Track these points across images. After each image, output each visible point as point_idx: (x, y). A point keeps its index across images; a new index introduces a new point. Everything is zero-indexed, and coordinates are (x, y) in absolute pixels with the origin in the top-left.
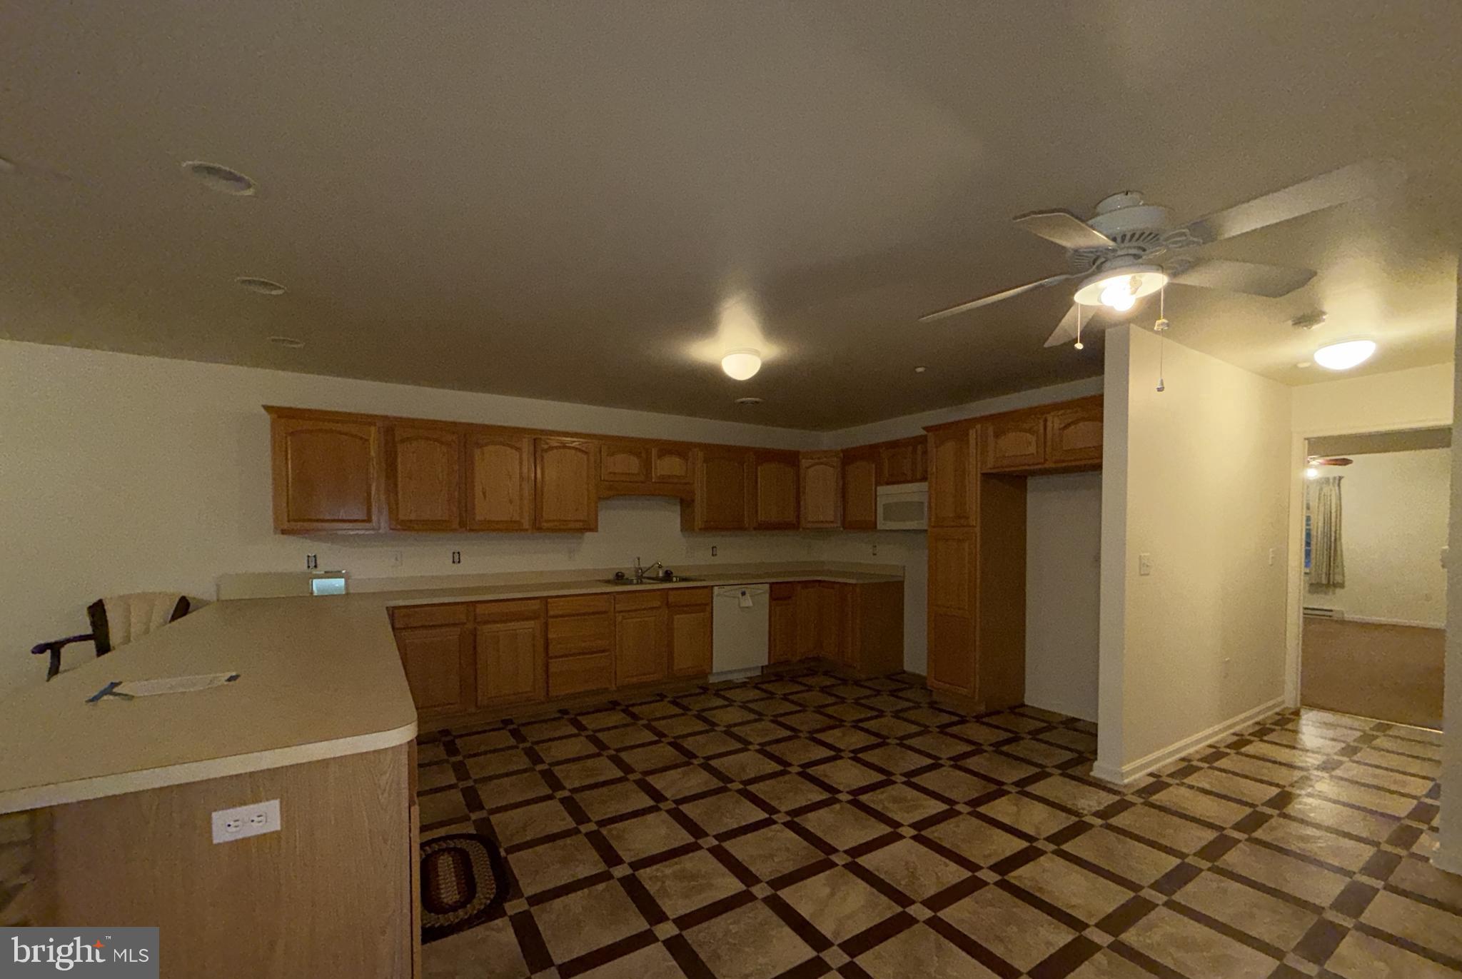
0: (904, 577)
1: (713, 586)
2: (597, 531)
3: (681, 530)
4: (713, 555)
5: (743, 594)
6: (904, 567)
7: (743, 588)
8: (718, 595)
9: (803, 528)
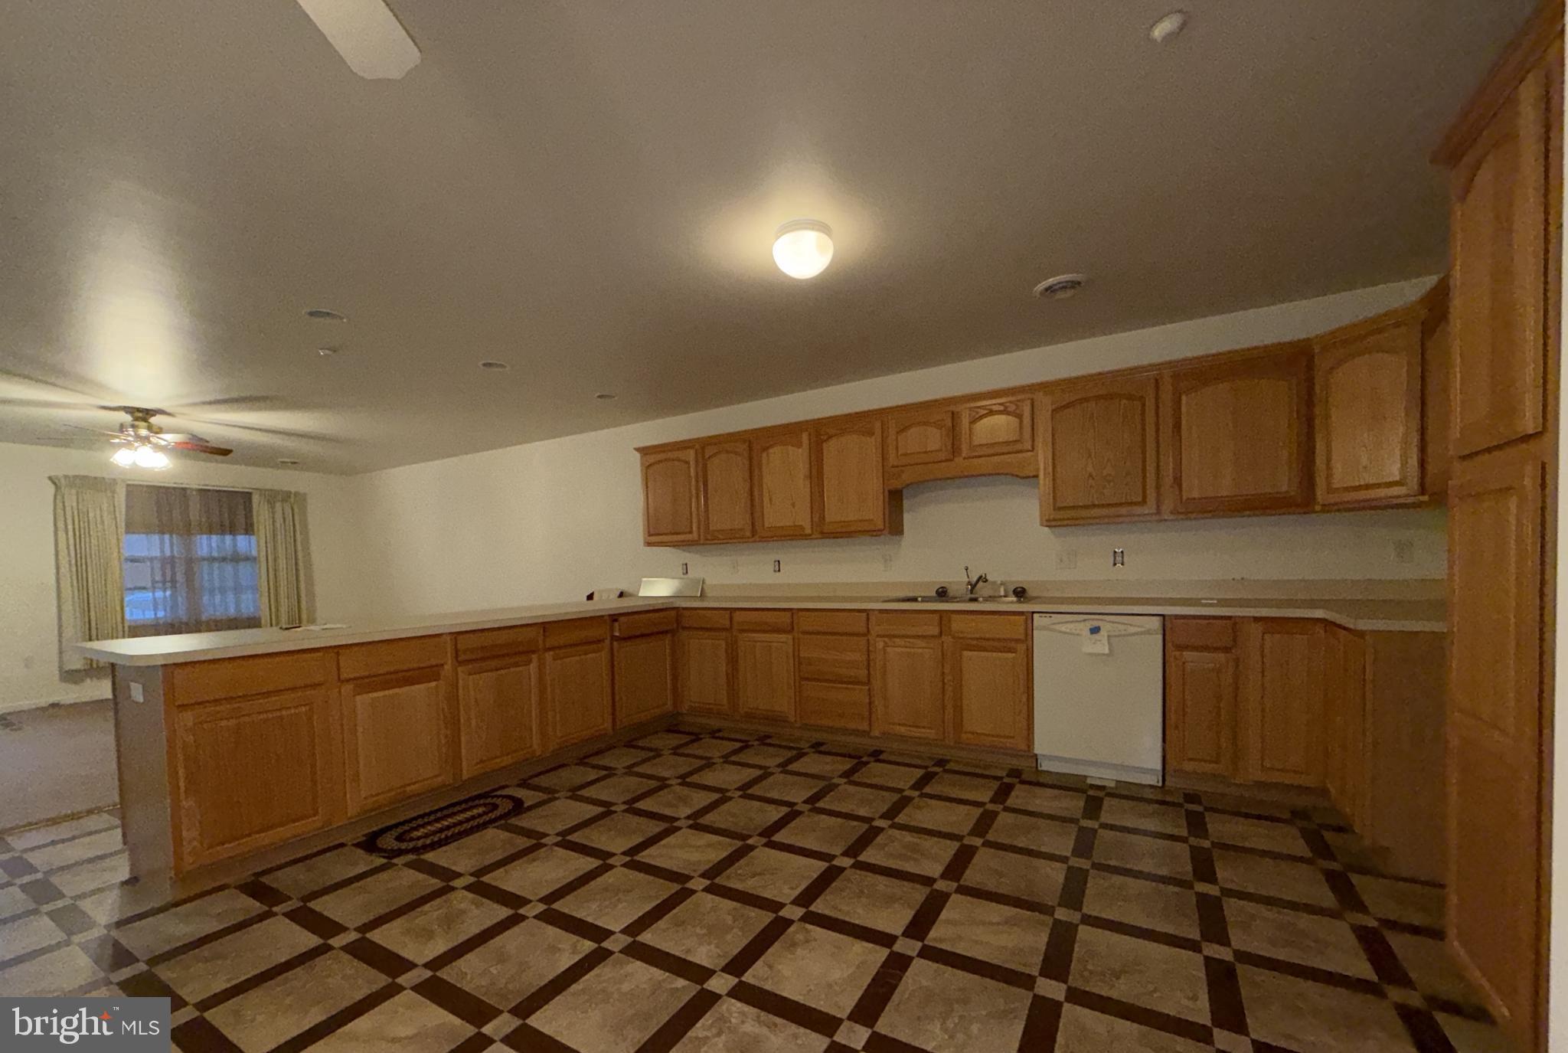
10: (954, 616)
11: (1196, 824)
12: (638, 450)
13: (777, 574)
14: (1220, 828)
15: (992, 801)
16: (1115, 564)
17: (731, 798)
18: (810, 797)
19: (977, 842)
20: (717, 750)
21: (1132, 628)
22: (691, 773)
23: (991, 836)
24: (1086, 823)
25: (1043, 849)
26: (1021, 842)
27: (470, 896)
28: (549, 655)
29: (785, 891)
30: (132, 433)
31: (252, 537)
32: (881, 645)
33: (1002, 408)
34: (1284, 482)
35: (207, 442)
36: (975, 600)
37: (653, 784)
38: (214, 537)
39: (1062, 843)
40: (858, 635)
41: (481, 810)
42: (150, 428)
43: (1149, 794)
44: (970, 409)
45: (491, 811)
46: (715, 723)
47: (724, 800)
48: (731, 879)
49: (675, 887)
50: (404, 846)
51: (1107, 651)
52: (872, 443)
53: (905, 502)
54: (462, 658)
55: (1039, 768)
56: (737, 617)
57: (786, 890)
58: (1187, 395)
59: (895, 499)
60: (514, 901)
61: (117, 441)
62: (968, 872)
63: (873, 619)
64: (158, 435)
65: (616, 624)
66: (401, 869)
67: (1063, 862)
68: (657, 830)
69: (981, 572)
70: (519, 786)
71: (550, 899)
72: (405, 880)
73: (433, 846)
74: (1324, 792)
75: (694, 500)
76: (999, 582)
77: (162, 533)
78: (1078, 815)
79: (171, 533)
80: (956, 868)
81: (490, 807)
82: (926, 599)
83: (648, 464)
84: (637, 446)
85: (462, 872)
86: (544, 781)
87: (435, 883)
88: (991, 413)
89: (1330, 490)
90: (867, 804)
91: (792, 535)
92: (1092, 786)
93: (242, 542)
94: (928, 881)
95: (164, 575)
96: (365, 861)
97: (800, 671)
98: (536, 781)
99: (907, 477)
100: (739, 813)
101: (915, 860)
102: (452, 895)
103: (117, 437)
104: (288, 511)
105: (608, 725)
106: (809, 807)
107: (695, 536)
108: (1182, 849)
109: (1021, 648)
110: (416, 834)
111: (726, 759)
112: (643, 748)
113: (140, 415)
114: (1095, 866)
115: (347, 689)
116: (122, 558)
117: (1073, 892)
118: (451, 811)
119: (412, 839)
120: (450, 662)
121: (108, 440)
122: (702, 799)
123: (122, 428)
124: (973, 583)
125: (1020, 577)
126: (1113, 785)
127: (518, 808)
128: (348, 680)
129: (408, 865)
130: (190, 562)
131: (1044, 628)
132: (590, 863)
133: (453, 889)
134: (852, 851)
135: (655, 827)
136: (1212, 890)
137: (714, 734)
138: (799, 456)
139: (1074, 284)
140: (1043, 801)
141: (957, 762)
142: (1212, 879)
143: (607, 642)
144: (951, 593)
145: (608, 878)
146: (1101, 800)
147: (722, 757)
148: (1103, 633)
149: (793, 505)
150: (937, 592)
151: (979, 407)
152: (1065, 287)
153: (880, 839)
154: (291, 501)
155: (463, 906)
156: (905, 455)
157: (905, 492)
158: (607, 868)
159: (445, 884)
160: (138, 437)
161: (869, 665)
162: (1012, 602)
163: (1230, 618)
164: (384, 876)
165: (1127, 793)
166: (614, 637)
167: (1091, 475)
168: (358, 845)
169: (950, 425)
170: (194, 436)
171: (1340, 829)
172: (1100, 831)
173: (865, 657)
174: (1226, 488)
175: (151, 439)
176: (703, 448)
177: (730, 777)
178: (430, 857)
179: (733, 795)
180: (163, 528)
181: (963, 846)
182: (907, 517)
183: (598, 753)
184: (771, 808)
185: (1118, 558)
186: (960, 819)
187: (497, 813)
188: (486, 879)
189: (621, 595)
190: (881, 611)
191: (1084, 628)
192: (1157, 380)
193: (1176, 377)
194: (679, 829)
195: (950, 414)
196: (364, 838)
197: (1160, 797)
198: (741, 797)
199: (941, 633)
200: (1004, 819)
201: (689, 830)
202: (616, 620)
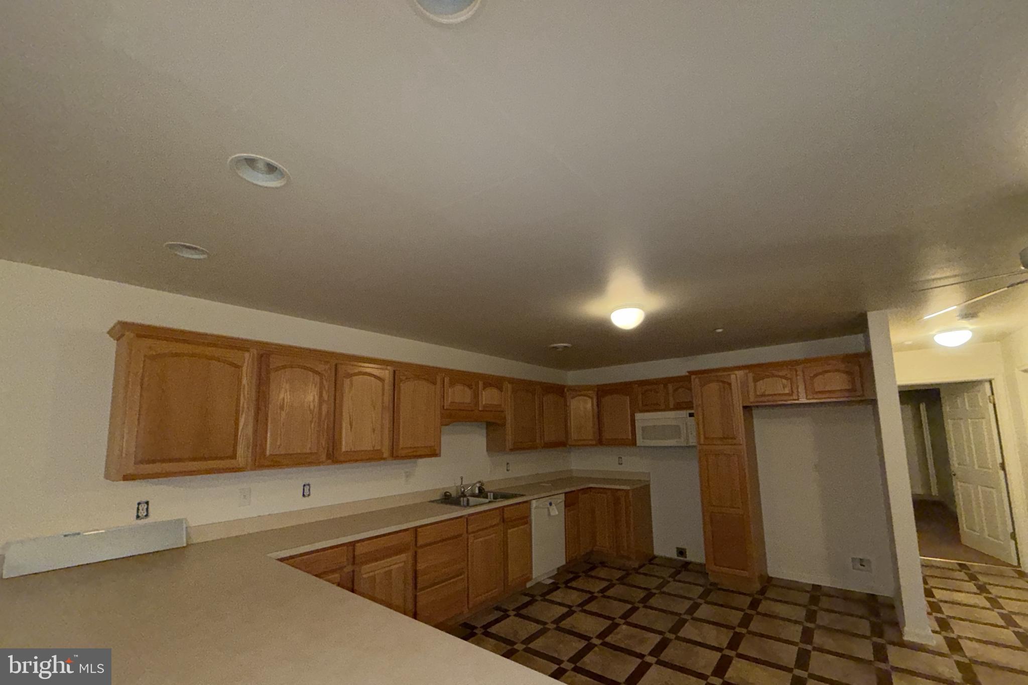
0: (650, 481)
1: (531, 500)
2: (440, 456)
3: (487, 451)
4: (507, 470)
5: (551, 504)
6: (649, 473)
7: (548, 500)
8: (536, 508)
9: (570, 445)
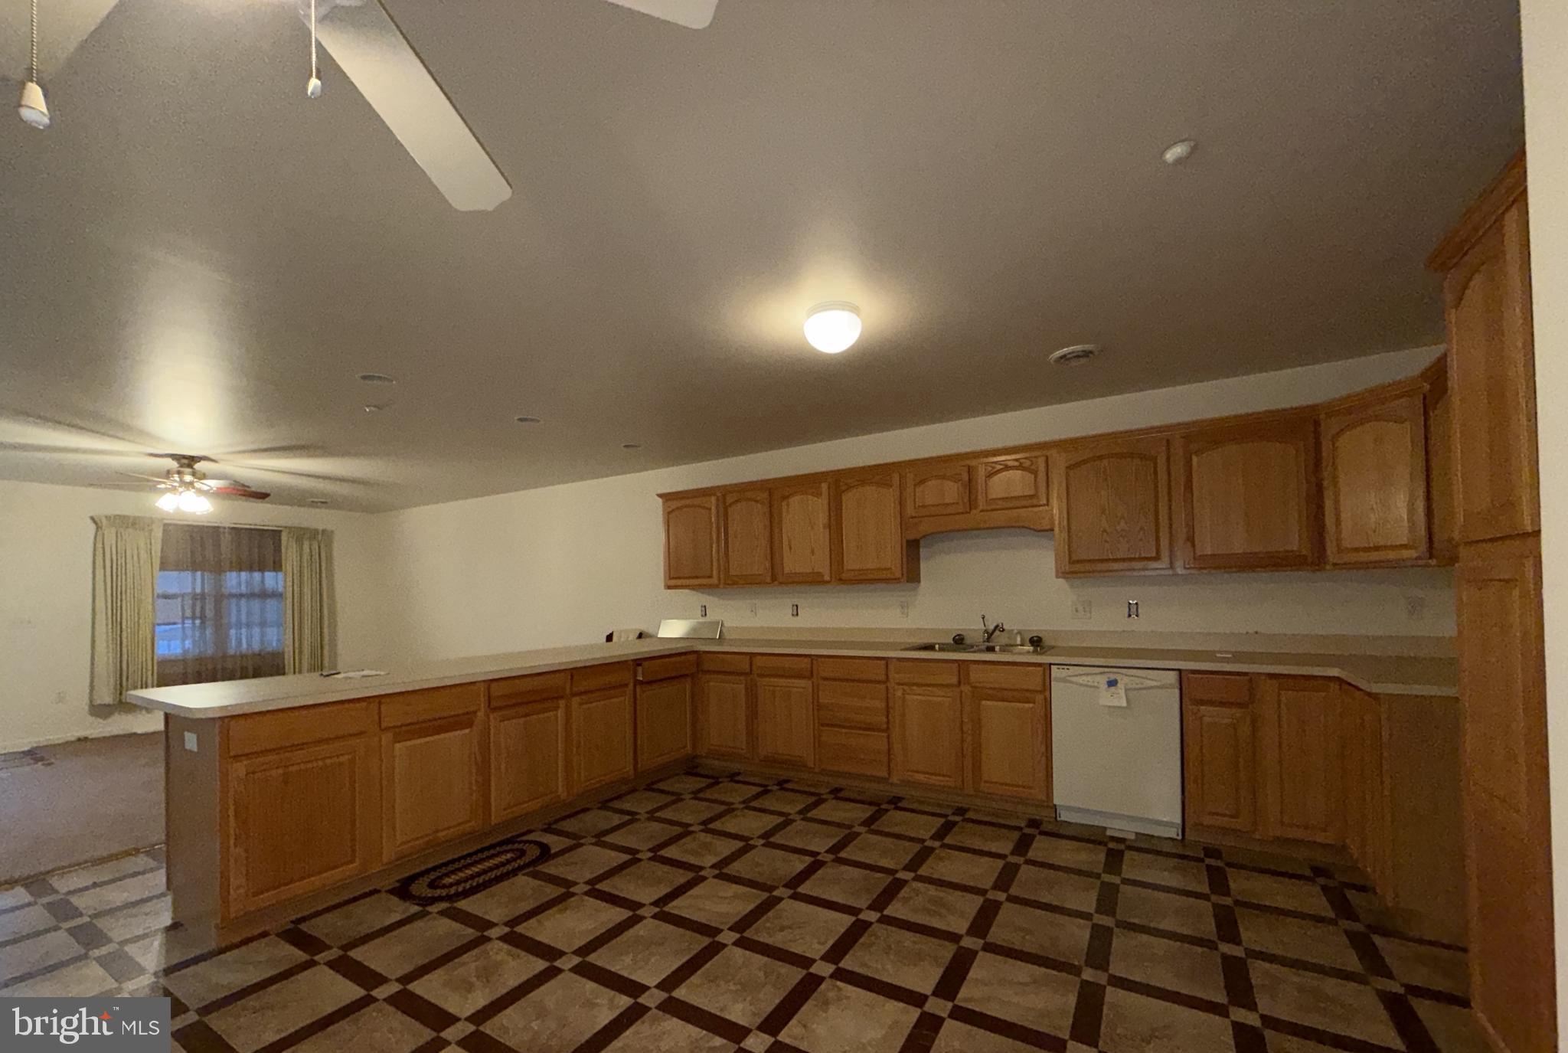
10: (973, 667)
11: (1218, 882)
12: (660, 496)
13: (795, 618)
14: (1240, 884)
15: (1012, 853)
16: (1130, 616)
17: (754, 847)
18: (833, 846)
19: (1001, 896)
20: (736, 794)
21: (1149, 682)
22: (712, 820)
23: (1014, 890)
24: (1107, 878)
25: (1068, 906)
26: (1046, 898)
27: (506, 946)
28: (576, 700)
29: (814, 947)
30: (178, 479)
31: (279, 573)
32: (899, 693)
33: (1016, 464)
34: (1294, 541)
35: (248, 487)
36: (991, 649)
37: (678, 830)
38: (243, 574)
39: (1087, 901)
40: (879, 682)
41: (509, 856)
42: (194, 474)
43: (1167, 848)
44: (986, 464)
45: (520, 857)
46: (735, 767)
47: (747, 848)
48: (760, 933)
49: (706, 941)
50: (438, 892)
51: (1124, 704)
52: (890, 496)
53: (921, 550)
54: (494, 704)
55: (1058, 819)
56: (759, 661)
57: (816, 946)
58: (1197, 456)
59: (912, 549)
60: (549, 953)
61: (163, 486)
62: (993, 929)
63: (891, 667)
64: (202, 481)
65: (640, 669)
66: (435, 919)
67: (1087, 919)
68: (682, 880)
69: (1000, 622)
70: (545, 831)
71: (584, 950)
72: (440, 930)
73: (466, 894)
74: (1343, 849)
75: (714, 546)
76: (1016, 631)
77: (194, 570)
78: (1099, 869)
79: (203, 570)
80: (981, 924)
81: (518, 854)
82: (943, 648)
83: (670, 509)
84: (659, 492)
85: (495, 921)
86: (569, 826)
87: (470, 933)
88: (1007, 468)
89: (1340, 550)
90: (891, 856)
91: (812, 581)
92: (1113, 839)
93: (271, 580)
94: (954, 938)
95: (194, 612)
96: (401, 909)
97: (819, 719)
98: (560, 826)
99: (925, 527)
100: (764, 863)
101: (940, 915)
102: (488, 946)
103: (164, 483)
104: (315, 546)
105: (630, 768)
106: (832, 857)
107: (715, 580)
108: (1206, 906)
109: (1039, 698)
110: (447, 881)
111: (747, 804)
112: (662, 792)
113: (186, 461)
114: (1119, 924)
115: (386, 738)
116: (156, 595)
117: (1099, 952)
118: (480, 856)
119: (444, 887)
120: (483, 710)
121: (155, 486)
122: (727, 847)
123: (168, 474)
124: (990, 632)
125: (1037, 626)
126: (1132, 837)
127: (545, 853)
128: (387, 729)
129: (442, 913)
130: (220, 598)
131: (1064, 680)
132: (620, 914)
133: (489, 939)
134: (878, 905)
135: (681, 877)
136: (1238, 952)
137: (733, 777)
138: (818, 506)
139: (1086, 354)
140: (1066, 854)
141: (974, 810)
142: (1236, 940)
143: (631, 685)
144: (968, 641)
145: (640, 930)
146: (1121, 853)
147: (744, 802)
148: (1120, 685)
149: (813, 553)
150: (954, 639)
151: (996, 463)
152: (1077, 356)
153: (903, 893)
154: (318, 540)
155: (499, 958)
156: (923, 506)
157: (922, 543)
158: (635, 920)
159: (479, 934)
160: (182, 483)
161: (888, 712)
162: (1028, 652)
163: (1246, 674)
164: (418, 924)
165: (1147, 846)
166: (637, 683)
167: (1105, 531)
168: (391, 892)
169: (967, 479)
170: (235, 481)
171: (1363, 889)
172: (1122, 886)
173: (884, 705)
174: (1239, 545)
175: (195, 484)
176: (724, 496)
177: (751, 824)
178: (463, 904)
179: (756, 844)
180: (195, 566)
181: (987, 900)
182: (924, 566)
183: (619, 797)
184: (794, 857)
185: (1133, 611)
186: (983, 873)
187: (526, 859)
188: (519, 929)
189: (640, 636)
190: (899, 659)
191: (1102, 681)
192: (1168, 441)
193: (1188, 438)
194: (704, 879)
195: (966, 469)
196: (398, 885)
197: (1180, 851)
198: (763, 845)
199: (959, 682)
200: (1026, 872)
201: (716, 880)
202: (640, 665)
